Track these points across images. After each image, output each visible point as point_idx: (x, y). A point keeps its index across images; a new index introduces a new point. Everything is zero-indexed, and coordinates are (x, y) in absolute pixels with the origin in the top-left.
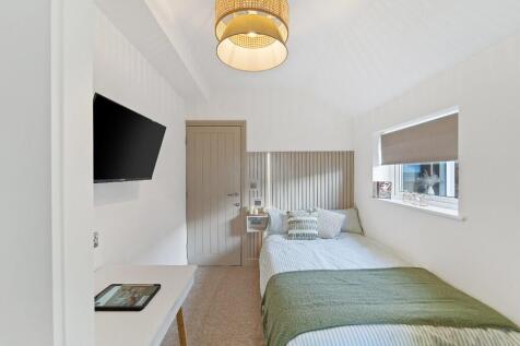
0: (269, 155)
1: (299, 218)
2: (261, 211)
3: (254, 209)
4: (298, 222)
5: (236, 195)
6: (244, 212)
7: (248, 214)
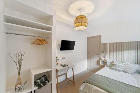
0: (108, 44)
1: (115, 64)
2: (105, 60)
3: (103, 59)
4: (115, 65)
5: (98, 54)
6: (100, 59)
7: (101, 60)
